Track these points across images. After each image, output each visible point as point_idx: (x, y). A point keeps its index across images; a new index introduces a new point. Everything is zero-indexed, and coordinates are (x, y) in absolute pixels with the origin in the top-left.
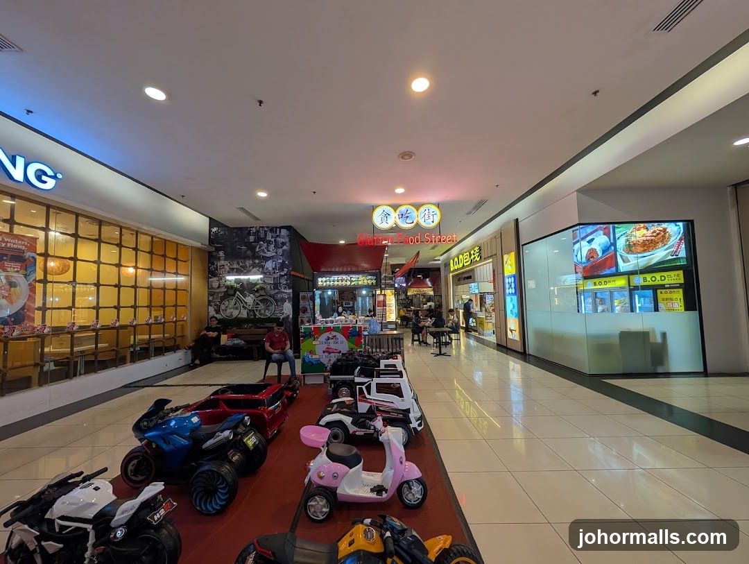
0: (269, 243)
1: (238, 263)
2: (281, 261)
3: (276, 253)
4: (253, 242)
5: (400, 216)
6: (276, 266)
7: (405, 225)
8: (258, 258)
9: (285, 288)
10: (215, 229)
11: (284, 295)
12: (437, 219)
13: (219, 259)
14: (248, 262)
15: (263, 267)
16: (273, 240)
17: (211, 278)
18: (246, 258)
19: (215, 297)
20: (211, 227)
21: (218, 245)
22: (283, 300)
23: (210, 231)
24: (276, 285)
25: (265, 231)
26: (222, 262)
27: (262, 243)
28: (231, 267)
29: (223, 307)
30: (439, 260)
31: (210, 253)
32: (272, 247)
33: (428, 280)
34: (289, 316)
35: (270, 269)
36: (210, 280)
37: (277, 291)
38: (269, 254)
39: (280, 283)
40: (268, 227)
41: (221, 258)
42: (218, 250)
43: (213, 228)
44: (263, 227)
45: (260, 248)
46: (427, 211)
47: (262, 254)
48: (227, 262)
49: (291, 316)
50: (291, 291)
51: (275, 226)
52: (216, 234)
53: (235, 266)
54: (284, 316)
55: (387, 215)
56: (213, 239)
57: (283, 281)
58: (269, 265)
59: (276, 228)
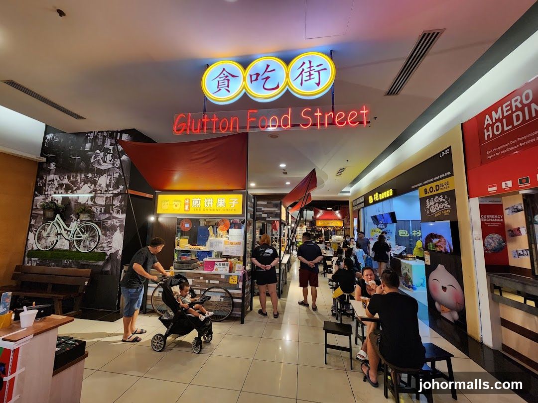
0: (106, 151)
1: (69, 178)
2: (117, 175)
3: (113, 164)
4: (88, 151)
5: (254, 78)
6: (110, 181)
7: (261, 95)
8: (92, 170)
9: (118, 212)
10: (49, 136)
11: (115, 221)
12: (328, 79)
13: (48, 172)
14: (80, 177)
15: (95, 183)
16: (111, 148)
17: (37, 196)
18: (79, 171)
19: (38, 220)
20: (46, 133)
21: (50, 155)
22: (113, 229)
23: (45, 138)
24: (107, 209)
25: (104, 136)
26: (52, 177)
27: (98, 151)
28: (61, 182)
29: (44, 234)
30: (349, 192)
31: (40, 164)
32: (109, 157)
33: (337, 212)
34: (118, 251)
35: (104, 185)
36: (36, 198)
37: (107, 215)
38: (104, 166)
39: (113, 205)
40: (107, 132)
41: (52, 171)
42: (49, 161)
43: (48, 134)
44: (102, 132)
45: (95, 158)
46: (307, 65)
47: (97, 166)
48: (57, 177)
49: (120, 252)
50: (124, 216)
51: (115, 129)
52: (50, 141)
53: (65, 181)
54: (112, 251)
55: (230, 77)
56: (47, 148)
57: (117, 203)
58: (103, 181)
59: (117, 132)
